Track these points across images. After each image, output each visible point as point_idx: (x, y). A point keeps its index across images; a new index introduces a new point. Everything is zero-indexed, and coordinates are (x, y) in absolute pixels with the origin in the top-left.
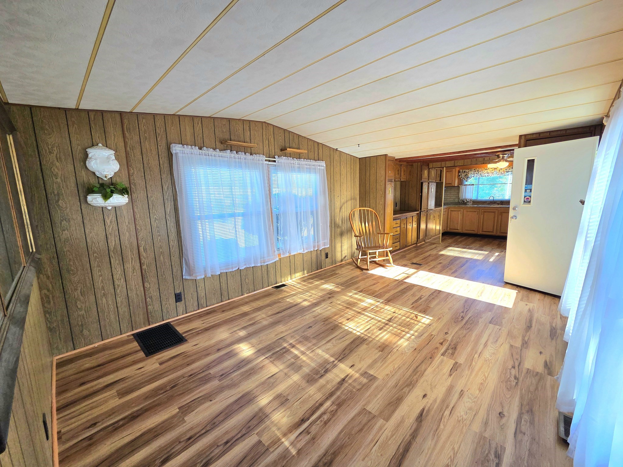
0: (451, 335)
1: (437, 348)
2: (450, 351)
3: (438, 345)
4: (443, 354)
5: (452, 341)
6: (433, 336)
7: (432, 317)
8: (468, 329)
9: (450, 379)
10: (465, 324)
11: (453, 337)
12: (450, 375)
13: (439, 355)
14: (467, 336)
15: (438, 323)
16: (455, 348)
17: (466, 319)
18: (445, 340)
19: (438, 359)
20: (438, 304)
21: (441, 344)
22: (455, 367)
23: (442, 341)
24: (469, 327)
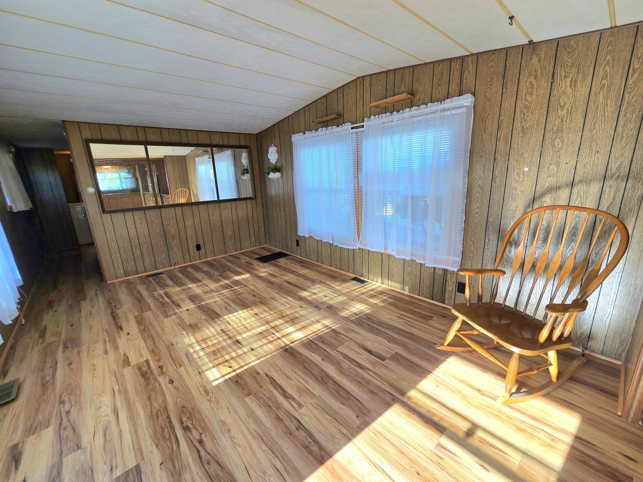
0: (166, 386)
1: (159, 360)
2: (145, 369)
3: (161, 364)
4: (147, 361)
5: (156, 379)
6: (178, 366)
7: (217, 385)
8: (157, 414)
9: (122, 353)
10: (168, 417)
11: (160, 385)
12: (124, 355)
13: (149, 358)
14: (148, 402)
15: (198, 385)
16: (144, 375)
17: (180, 433)
18: (162, 373)
19: (146, 355)
20: (252, 414)
21: (161, 367)
22: (126, 362)
23: (164, 370)
24: (160, 420)
